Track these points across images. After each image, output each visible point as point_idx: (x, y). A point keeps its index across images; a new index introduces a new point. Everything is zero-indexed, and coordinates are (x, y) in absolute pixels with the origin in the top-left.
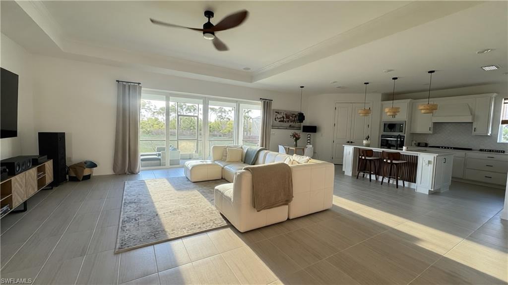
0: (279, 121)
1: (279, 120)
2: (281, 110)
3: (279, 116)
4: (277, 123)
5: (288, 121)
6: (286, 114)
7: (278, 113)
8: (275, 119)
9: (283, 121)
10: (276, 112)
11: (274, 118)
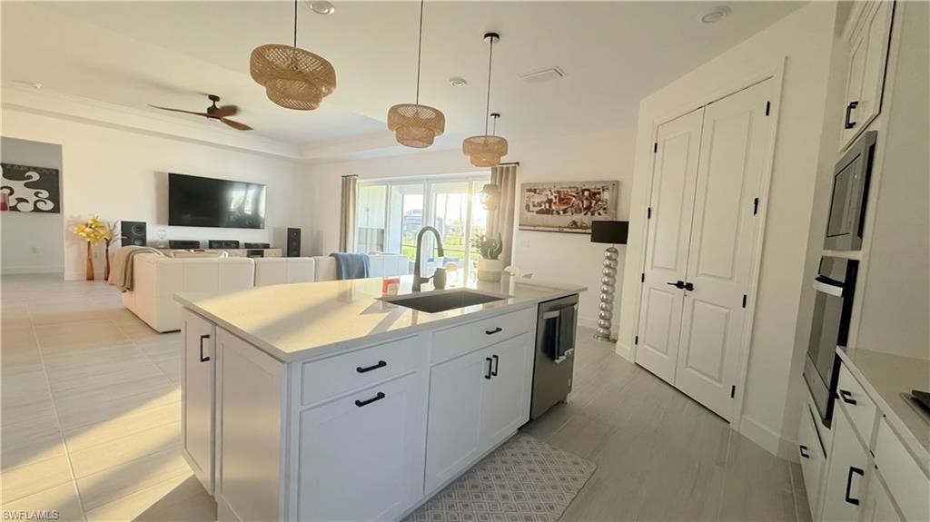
0: (538, 212)
1: (538, 208)
2: (543, 184)
3: (537, 199)
4: (533, 217)
5: (565, 211)
6: (559, 192)
7: (535, 191)
8: (528, 207)
9: (548, 212)
10: (530, 191)
11: (525, 205)
